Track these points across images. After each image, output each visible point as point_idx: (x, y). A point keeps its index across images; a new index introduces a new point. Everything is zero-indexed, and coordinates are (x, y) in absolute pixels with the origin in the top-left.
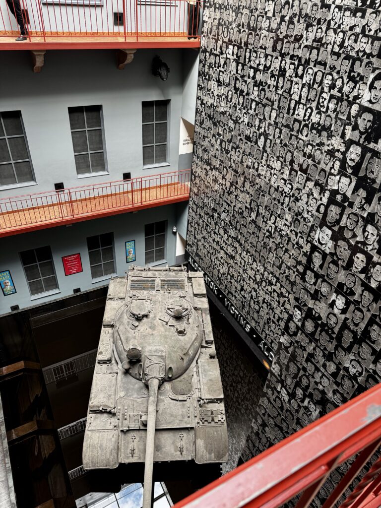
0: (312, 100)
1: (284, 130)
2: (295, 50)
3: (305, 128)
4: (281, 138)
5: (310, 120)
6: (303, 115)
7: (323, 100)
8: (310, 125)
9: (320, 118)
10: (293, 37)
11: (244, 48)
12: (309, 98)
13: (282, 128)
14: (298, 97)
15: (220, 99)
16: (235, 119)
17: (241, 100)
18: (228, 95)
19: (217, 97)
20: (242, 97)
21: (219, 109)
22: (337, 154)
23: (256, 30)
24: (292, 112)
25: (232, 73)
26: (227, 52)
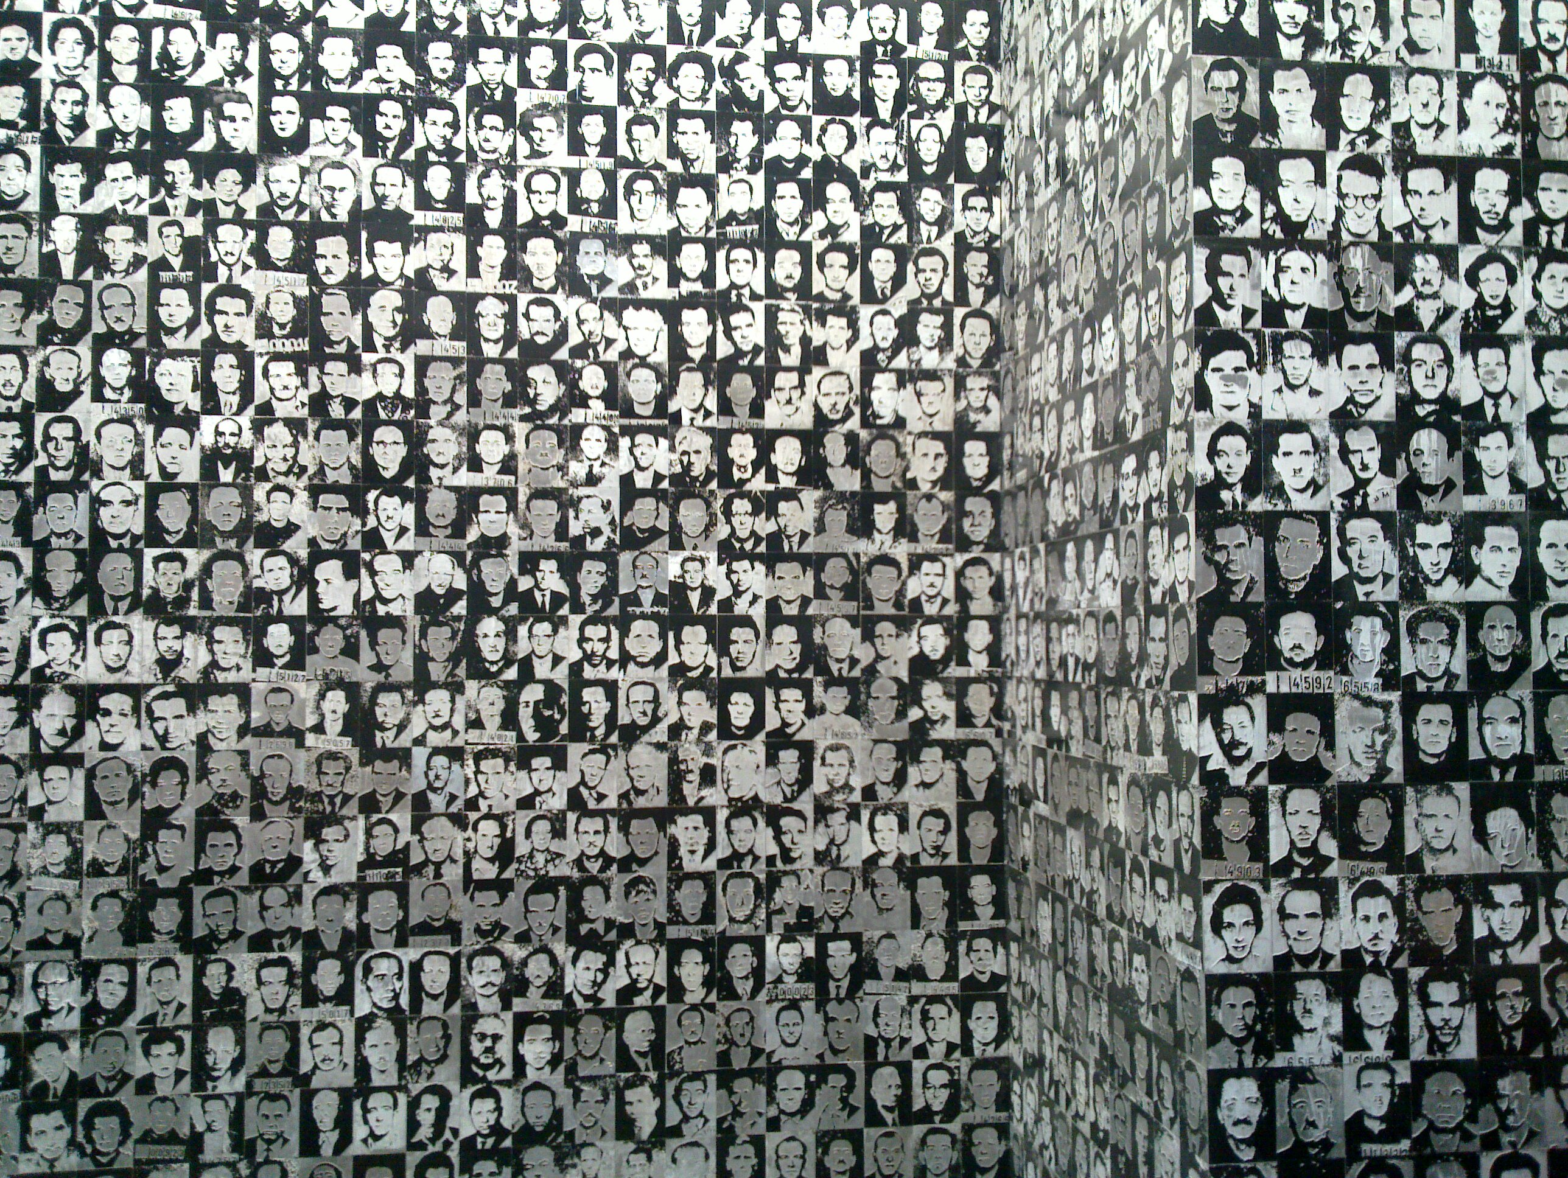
0: (429, 1063)
2: (269, 915)
5: (447, 1136)
6: (402, 1130)
7: (488, 1043)
9: (498, 1110)
10: (244, 874)
12: (412, 1058)
14: (349, 1072)
24: (334, 1138)
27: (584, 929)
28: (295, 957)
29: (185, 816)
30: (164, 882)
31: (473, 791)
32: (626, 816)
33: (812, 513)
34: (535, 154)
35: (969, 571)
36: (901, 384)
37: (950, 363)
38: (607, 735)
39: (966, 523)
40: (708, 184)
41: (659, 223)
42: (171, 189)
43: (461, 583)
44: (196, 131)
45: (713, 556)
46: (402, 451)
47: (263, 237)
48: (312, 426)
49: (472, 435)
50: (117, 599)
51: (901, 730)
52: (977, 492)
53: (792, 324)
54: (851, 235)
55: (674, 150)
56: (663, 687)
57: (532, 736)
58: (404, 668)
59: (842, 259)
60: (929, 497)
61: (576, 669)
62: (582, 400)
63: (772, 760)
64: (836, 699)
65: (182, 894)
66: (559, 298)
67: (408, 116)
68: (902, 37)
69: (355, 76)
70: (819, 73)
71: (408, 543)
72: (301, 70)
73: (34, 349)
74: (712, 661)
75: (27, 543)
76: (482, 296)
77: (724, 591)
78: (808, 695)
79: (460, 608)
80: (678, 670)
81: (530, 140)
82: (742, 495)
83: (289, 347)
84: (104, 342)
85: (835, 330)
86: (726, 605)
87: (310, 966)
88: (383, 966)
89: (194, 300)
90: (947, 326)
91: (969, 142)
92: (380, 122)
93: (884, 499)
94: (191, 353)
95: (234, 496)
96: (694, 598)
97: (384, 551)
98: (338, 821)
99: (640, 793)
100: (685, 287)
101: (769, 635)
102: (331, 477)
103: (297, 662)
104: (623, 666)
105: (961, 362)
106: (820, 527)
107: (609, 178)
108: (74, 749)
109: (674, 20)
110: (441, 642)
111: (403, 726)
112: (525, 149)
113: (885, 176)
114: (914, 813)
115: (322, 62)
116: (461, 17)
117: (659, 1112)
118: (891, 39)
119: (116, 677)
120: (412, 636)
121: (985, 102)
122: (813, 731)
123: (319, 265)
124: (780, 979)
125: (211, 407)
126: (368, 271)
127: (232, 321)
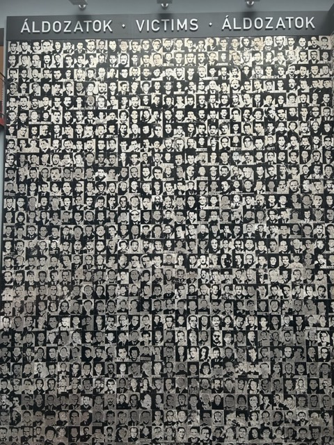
0: (204, 341)
1: (178, 378)
2: (168, 306)
3: (205, 367)
4: (176, 386)
5: (208, 358)
6: (198, 356)
7: (217, 337)
8: (210, 363)
9: (220, 353)
10: (162, 296)
11: (92, 316)
12: (200, 340)
13: (175, 376)
14: (186, 343)
15: (56, 379)
16: (92, 393)
17: (99, 369)
18: (71, 370)
19: (48, 379)
20: (100, 364)
21: (56, 391)
22: (249, 376)
23: (107, 297)
24: (183, 357)
25: (75, 345)
26: (60, 325)
27: (238, 312)
28: (174, 315)
29: (150, 283)
30: (146, 298)
31: (211, 279)
32: (246, 286)
33: (289, 214)
34: (223, 134)
35: (329, 228)
36: (310, 183)
37: (322, 177)
38: (241, 267)
39: (328, 216)
40: (263, 138)
41: (252, 148)
42: (145, 146)
43: (207, 231)
44: (150, 133)
45: (265, 225)
46: (194, 202)
47: (164, 156)
48: (175, 197)
49: (209, 197)
50: (135, 235)
51: (313, 267)
52: (330, 208)
53: (283, 170)
54: (297, 148)
55: (254, 131)
56: (254, 256)
57: (224, 267)
58: (196, 251)
59: (295, 154)
60: (318, 210)
61: (234, 251)
62: (234, 189)
63: (281, 273)
64: (296, 259)
65: (149, 301)
66: (228, 166)
67: (195, 127)
68: (308, 102)
69: (183, 119)
70: (288, 111)
71: (196, 223)
72: (172, 118)
73: (117, 182)
74: (266, 249)
75: (117, 223)
76: (211, 166)
77: (268, 233)
78: (289, 258)
79: (207, 237)
80: (258, 252)
81: (222, 131)
82: (272, 210)
83: (170, 180)
84: (131, 180)
85: (294, 170)
86: (269, 236)
87: (177, 318)
88: (192, 318)
89: (150, 170)
90: (321, 169)
91: (325, 125)
92: (189, 129)
93: (307, 210)
94: (149, 182)
95: (159, 213)
96: (261, 235)
97: (191, 224)
98: (182, 285)
99: (250, 280)
100: (258, 162)
101: (279, 243)
102: (179, 208)
103: (172, 249)
104: (245, 251)
105: (325, 177)
106: (291, 217)
107: (240, 138)
108: (127, 268)
109: (254, 101)
110: (203, 245)
111: (195, 264)
112: (220, 133)
113: (305, 134)
114: (317, 287)
115: (176, 116)
116: (206, 104)
117: (257, 356)
118: (306, 103)
119: (135, 253)
120: (197, 243)
121: (329, 115)
122: (291, 266)
123: (176, 161)
124: (284, 325)
125: (154, 193)
126: (186, 162)
127: (158, 174)
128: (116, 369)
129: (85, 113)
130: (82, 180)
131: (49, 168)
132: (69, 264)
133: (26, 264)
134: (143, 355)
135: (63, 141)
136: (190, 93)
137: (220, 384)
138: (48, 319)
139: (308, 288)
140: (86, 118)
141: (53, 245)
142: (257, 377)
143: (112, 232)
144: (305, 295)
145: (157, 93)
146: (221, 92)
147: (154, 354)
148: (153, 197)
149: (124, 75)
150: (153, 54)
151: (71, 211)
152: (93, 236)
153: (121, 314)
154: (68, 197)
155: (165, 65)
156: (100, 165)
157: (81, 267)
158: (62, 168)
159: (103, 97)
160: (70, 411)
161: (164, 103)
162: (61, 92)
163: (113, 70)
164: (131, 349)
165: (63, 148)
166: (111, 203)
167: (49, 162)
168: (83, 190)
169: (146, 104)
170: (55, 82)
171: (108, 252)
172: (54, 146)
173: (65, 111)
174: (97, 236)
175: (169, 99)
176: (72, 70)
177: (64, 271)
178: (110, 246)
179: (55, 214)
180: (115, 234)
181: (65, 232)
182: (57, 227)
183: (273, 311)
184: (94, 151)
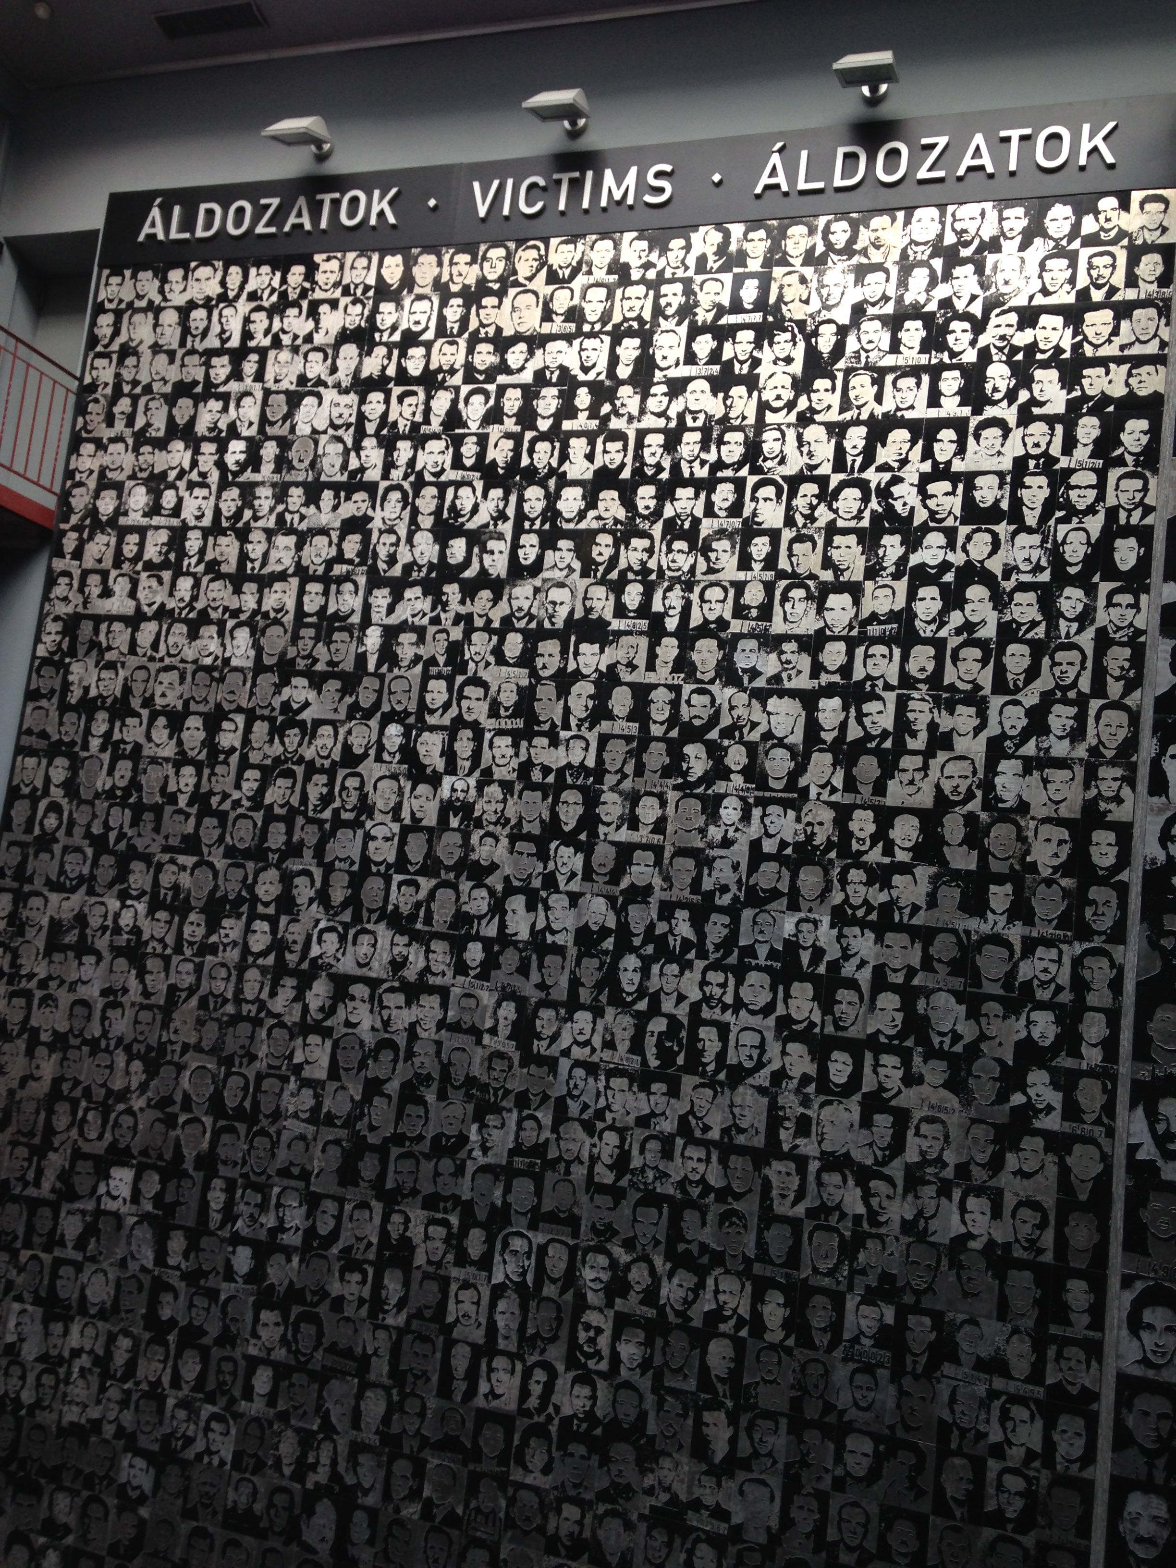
0: (543, 1339)
1: (436, 1462)
2: (440, 1180)
3: (533, 1442)
4: (426, 1493)
5: (551, 1409)
6: (515, 1393)
7: (592, 1333)
8: (553, 1429)
9: (593, 1397)
10: (428, 1142)
11: (199, 1176)
13: (426, 1454)
15: (62, 1371)
16: (156, 1447)
17: (190, 1369)
18: (109, 1354)
19: (40, 1367)
20: (195, 1352)
21: (55, 1416)
22: (693, 1519)
23: (251, 1117)
24: (464, 1386)
25: (133, 1266)
26: (102, 1189)
109: (840, 452)
110: (590, 970)
111: (555, 1038)
112: (702, 566)
113: (1026, 578)
114: (1010, 1200)
115: (560, 505)
116: (666, 463)
117: (733, 1441)
118: (1045, 453)
119: (359, 972)
120: (570, 964)
121: (1141, 503)
122: (909, 1098)
123: (539, 662)
124: (856, 1340)
125: (451, 769)
126: (571, 666)
127: (473, 704)
128: (240, 1382)
129: (281, 493)
130: (239, 710)
131: (154, 667)
132: (158, 983)
133: (42, 971)
134: (332, 1349)
135: (205, 580)
136: (615, 424)
137: (580, 1523)
138: (73, 1164)
139: (972, 1202)
140: (280, 508)
141: (126, 919)
142: (723, 1528)
143: (304, 891)
144: (956, 1227)
145: (510, 425)
146: (725, 419)
147: (370, 1352)
148: (447, 781)
149: (414, 366)
150: (512, 292)
151: (194, 810)
152: (244, 900)
153: (286, 1182)
154: (192, 762)
155: (547, 328)
156: (301, 664)
157: (194, 1002)
158: (190, 668)
159: (339, 440)
160: (85, 1494)
161: (525, 461)
162: (223, 425)
163: (380, 351)
164: (301, 1318)
165: (199, 605)
166: (314, 792)
167: (155, 646)
168: (237, 745)
169: (468, 463)
170: (210, 391)
171: (280, 960)
172: (178, 595)
173: (224, 485)
174: (255, 899)
175: (543, 447)
176: (263, 352)
177: (143, 1007)
178: (290, 938)
179: (148, 816)
180: (311, 901)
181: (166, 880)
182: (147, 858)
183: (816, 1270)
184: (289, 619)
